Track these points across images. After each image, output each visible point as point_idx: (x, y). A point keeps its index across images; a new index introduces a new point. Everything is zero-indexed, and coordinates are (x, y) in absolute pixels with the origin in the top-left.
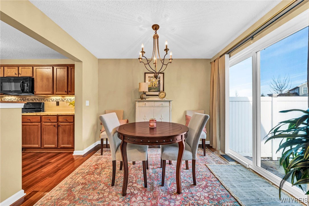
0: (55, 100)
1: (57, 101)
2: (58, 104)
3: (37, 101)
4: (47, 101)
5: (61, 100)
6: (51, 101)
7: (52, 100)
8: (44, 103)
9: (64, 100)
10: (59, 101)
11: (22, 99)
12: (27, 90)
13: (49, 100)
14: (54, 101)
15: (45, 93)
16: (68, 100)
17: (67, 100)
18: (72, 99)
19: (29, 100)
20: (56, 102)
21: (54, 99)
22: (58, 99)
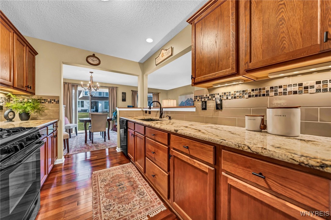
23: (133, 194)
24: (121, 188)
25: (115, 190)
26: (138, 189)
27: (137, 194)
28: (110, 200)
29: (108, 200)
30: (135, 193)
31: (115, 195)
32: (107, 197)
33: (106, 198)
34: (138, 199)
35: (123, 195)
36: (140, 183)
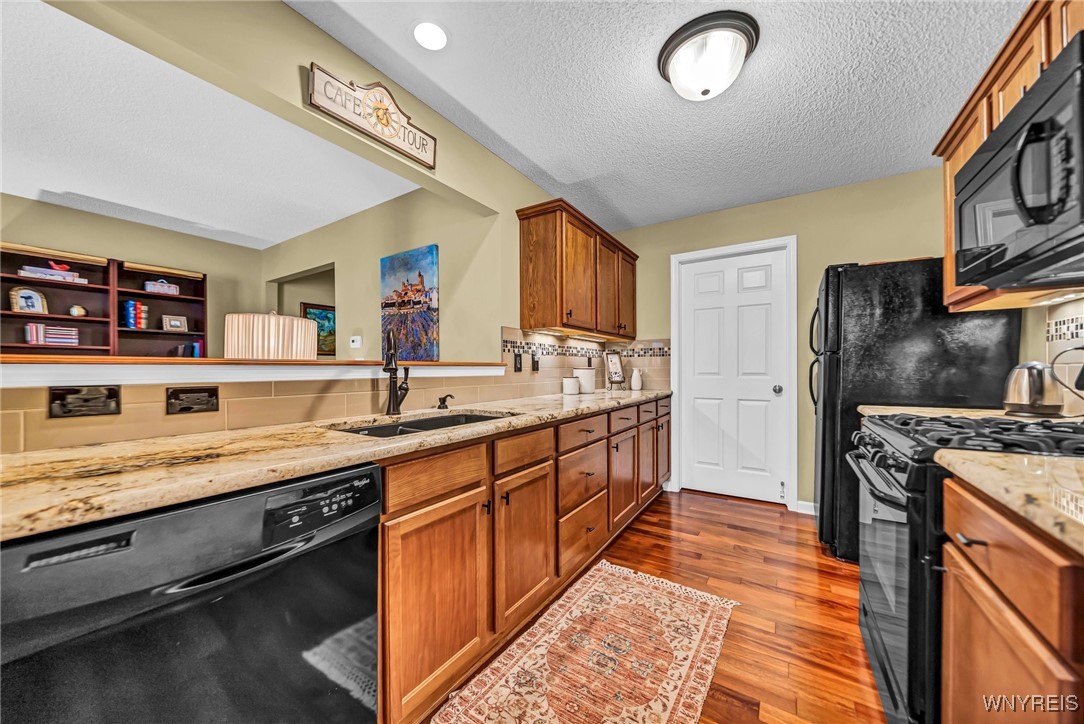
23: (612, 613)
24: (616, 649)
25: (634, 659)
26: (588, 611)
27: (606, 607)
28: (668, 640)
29: (672, 645)
30: (605, 611)
31: (648, 642)
32: (669, 654)
33: (675, 653)
34: (616, 599)
35: (632, 630)
36: (563, 620)
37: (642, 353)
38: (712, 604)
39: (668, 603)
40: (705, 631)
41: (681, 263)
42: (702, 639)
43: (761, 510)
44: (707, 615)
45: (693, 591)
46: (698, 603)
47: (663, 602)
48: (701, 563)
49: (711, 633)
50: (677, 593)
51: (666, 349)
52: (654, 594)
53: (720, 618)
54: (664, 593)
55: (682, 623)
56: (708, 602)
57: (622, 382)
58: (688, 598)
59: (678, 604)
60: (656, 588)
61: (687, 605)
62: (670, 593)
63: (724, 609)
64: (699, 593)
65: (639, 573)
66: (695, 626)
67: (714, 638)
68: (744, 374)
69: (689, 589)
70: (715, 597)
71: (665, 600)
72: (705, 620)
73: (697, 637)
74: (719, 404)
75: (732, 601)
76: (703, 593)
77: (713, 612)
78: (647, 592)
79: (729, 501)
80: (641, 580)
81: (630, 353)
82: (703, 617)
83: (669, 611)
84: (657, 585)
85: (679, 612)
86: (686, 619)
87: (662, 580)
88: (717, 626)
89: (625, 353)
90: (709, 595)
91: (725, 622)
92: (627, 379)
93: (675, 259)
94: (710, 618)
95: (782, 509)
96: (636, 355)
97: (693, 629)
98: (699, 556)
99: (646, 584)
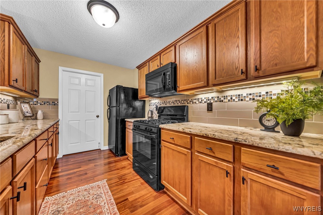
0: (205, 100)
1: (208, 102)
2: (210, 107)
3: (179, 104)
4: (191, 103)
5: (216, 99)
6: (197, 102)
7: (200, 100)
8: (188, 106)
9: (222, 99)
10: (212, 101)
11: (163, 102)
12: (169, 84)
13: (194, 101)
14: (203, 102)
15: (193, 87)
16: (234, 98)
17: (229, 98)
18: (245, 95)
19: (170, 103)
20: (206, 104)
21: (203, 98)
22: (210, 98)
37: (43, 103)
38: (100, 184)
39: (87, 193)
40: (104, 192)
41: (63, 71)
42: (105, 195)
43: (95, 152)
44: (101, 188)
45: (92, 184)
46: (96, 187)
47: (85, 194)
48: (88, 175)
49: (106, 192)
50: (88, 188)
51: (56, 102)
52: (80, 194)
53: (105, 186)
54: (83, 191)
55: (96, 195)
56: (99, 184)
57: (32, 116)
58: (92, 188)
59: (91, 191)
60: (79, 192)
61: (93, 189)
62: (85, 190)
63: (104, 183)
64: (94, 184)
65: (68, 191)
66: (100, 193)
67: (108, 192)
68: (88, 112)
69: (90, 185)
70: (99, 182)
71: (85, 193)
72: (102, 189)
73: (103, 195)
74: (79, 122)
75: (104, 180)
76: (96, 183)
77: (102, 186)
78: (77, 195)
79: (83, 153)
80: (71, 193)
81: (36, 103)
82: (101, 189)
83: (89, 195)
84: (78, 191)
85: (93, 193)
86: (96, 193)
87: (79, 188)
88: (106, 189)
89: (32, 103)
90: (97, 183)
91: (107, 186)
92: (35, 115)
93: (61, 69)
94: (103, 188)
95: (99, 150)
96: (39, 104)
97: (100, 194)
98: (86, 174)
99: (74, 193)
